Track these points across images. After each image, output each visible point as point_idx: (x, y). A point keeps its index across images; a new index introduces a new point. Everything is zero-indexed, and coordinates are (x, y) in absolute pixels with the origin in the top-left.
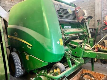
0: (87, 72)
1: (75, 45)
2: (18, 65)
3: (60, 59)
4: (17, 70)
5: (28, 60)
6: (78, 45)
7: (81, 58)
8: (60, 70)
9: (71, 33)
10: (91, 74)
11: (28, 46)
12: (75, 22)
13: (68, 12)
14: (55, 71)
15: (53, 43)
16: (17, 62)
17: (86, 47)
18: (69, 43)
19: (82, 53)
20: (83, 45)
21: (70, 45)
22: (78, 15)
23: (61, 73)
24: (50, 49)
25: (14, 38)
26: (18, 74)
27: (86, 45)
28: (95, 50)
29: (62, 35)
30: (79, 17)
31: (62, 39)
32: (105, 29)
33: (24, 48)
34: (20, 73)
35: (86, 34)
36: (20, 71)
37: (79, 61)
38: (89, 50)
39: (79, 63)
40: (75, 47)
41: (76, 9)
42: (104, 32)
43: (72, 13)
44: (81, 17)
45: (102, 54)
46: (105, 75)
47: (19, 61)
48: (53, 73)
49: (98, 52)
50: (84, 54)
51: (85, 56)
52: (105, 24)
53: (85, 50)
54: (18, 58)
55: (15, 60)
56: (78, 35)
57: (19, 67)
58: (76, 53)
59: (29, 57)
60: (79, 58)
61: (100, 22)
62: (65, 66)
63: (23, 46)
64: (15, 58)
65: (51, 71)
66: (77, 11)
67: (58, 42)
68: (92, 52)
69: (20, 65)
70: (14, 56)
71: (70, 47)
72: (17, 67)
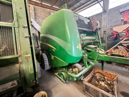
0: (98, 71)
1: (90, 50)
2: (46, 63)
3: (78, 61)
4: (46, 66)
5: (53, 59)
6: (92, 50)
7: (95, 60)
8: (78, 70)
9: (87, 40)
10: (103, 73)
11: (53, 50)
12: (90, 31)
13: (85, 22)
14: (74, 70)
15: (73, 48)
16: (46, 60)
17: (100, 52)
18: (85, 48)
19: (97, 56)
20: (98, 50)
21: (86, 50)
22: (93, 25)
23: (79, 72)
24: (71, 52)
25: (44, 43)
26: (47, 68)
27: (101, 50)
28: (108, 54)
29: (81, 41)
30: (93, 27)
31: (80, 44)
32: (112, 37)
33: (50, 50)
34: (48, 68)
35: (98, 41)
36: (48, 66)
37: (94, 63)
38: (103, 54)
39: (94, 64)
40: (90, 51)
41: (90, 21)
42: (110, 40)
43: (87, 24)
44: (94, 27)
45: (117, 58)
46: (116, 76)
47: (47, 60)
48: (72, 71)
49: (111, 56)
50: (98, 57)
51: (99, 59)
52: (112, 33)
53: (99, 53)
54: (47, 58)
55: (45, 59)
56: (92, 42)
57: (47, 64)
58: (90, 56)
59: (54, 57)
60: (94, 60)
61: (105, 33)
62: (81, 65)
63: (50, 49)
64: (44, 58)
65: (71, 70)
66: (92, 22)
67: (78, 47)
68: (106, 56)
69: (48, 62)
70: (44, 56)
71: (85, 51)
72: (46, 64)
